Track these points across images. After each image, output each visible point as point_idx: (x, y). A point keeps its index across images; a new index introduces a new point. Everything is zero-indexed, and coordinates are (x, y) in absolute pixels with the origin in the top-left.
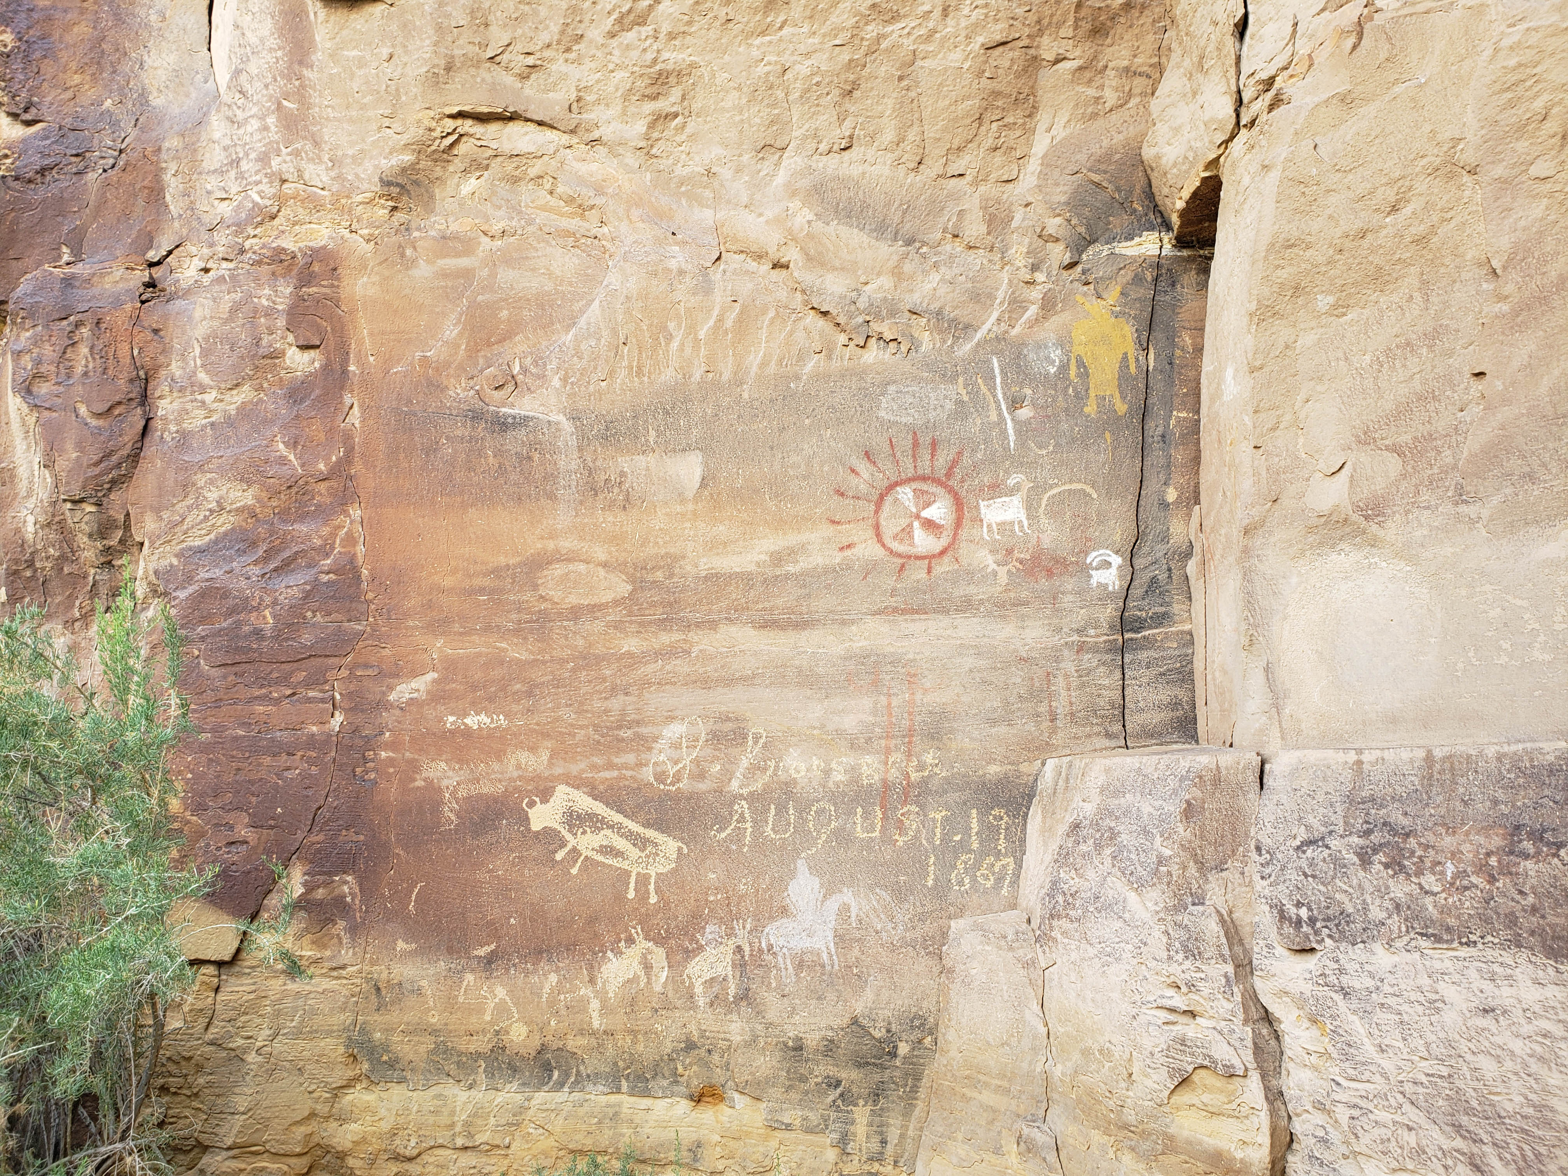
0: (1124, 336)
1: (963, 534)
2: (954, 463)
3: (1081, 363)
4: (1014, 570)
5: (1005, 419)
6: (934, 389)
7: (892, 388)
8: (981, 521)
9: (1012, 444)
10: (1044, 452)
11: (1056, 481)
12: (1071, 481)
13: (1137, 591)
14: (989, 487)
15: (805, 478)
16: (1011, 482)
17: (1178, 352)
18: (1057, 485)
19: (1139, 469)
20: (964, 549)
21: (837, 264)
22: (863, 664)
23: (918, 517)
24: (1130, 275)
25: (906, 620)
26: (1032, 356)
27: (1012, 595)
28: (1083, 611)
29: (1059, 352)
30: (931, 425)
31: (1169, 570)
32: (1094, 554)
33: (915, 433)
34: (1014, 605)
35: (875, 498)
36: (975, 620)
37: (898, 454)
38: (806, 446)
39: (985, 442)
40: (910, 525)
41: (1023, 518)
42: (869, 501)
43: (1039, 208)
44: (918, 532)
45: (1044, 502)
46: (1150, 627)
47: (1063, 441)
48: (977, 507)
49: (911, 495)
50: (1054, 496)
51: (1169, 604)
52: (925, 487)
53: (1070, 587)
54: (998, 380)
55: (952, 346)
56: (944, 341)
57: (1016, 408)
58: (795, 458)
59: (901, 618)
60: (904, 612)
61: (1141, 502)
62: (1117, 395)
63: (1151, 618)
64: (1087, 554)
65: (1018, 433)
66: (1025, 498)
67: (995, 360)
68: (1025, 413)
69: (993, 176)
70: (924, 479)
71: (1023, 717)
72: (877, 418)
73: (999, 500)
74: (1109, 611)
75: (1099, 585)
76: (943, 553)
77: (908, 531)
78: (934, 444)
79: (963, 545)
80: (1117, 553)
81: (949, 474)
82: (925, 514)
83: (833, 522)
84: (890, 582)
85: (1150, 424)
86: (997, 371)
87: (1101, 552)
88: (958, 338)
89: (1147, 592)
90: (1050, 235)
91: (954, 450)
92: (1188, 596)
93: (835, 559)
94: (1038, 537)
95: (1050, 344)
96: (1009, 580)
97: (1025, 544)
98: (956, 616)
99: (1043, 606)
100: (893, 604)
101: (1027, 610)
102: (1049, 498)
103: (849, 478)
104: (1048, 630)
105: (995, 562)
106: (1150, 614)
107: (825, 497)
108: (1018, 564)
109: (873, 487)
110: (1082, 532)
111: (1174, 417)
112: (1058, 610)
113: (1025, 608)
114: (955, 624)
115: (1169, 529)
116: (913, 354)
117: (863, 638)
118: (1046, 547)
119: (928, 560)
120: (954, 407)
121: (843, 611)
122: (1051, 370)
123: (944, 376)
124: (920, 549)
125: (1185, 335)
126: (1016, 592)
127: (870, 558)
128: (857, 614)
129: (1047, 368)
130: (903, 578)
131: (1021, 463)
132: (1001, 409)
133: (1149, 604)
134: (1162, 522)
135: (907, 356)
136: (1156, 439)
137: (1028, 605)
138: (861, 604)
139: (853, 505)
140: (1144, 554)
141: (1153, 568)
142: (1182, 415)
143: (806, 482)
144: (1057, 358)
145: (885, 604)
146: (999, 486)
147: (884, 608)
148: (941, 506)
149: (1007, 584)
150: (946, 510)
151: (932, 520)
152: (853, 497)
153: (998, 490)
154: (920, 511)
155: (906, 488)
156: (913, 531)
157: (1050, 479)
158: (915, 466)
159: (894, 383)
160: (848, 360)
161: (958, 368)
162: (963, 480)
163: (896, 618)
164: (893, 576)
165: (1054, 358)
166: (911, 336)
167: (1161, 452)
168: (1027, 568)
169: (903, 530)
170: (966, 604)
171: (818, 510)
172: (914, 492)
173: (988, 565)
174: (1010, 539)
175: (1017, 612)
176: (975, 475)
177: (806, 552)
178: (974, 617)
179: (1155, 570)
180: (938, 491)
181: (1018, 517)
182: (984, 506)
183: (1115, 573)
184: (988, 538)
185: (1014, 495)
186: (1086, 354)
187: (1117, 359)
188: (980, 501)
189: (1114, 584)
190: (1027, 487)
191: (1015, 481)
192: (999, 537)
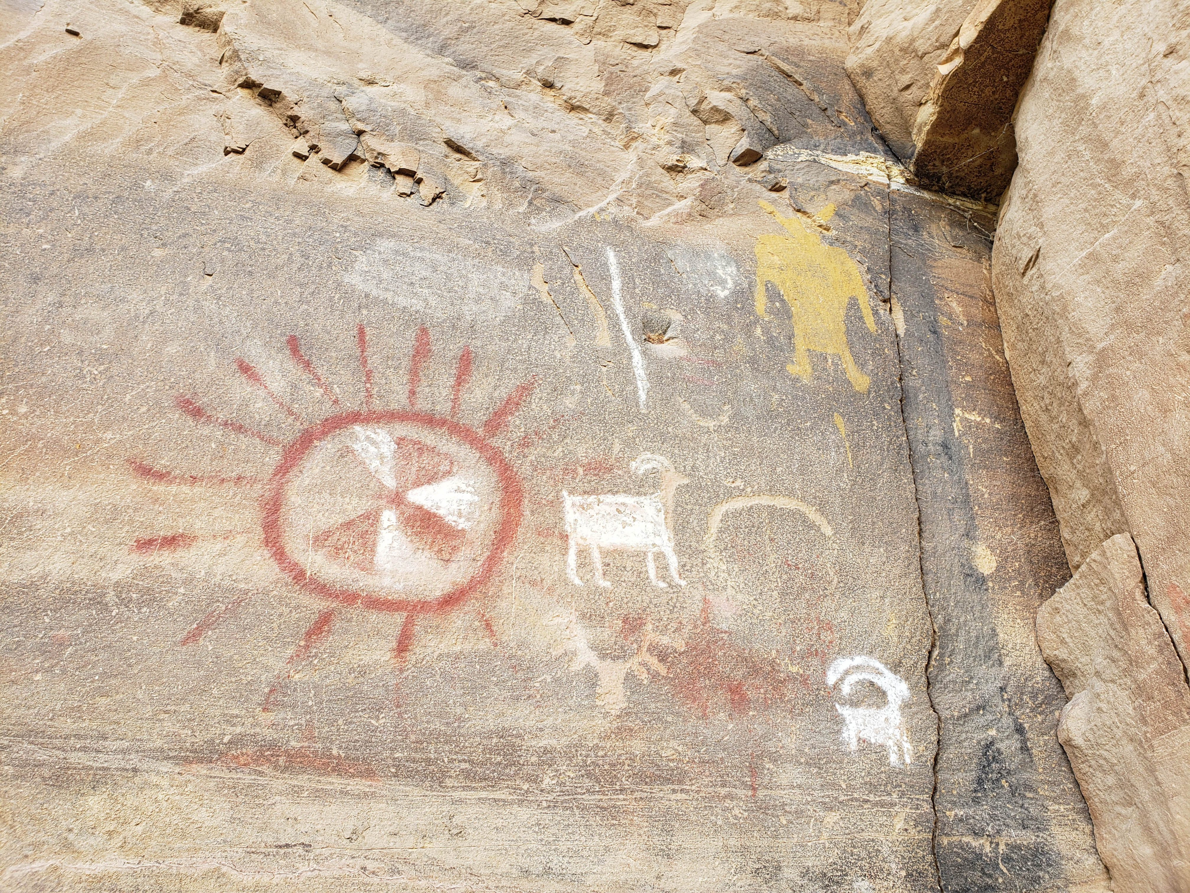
1: (514, 561)
2: (509, 406)
3: (774, 295)
4: (644, 677)
5: (627, 349)
8: (564, 537)
9: (642, 396)
10: (711, 424)
11: (739, 483)
12: (772, 491)
13: (956, 779)
14: (588, 468)
16: (639, 466)
18: (742, 492)
19: (910, 496)
20: (511, 602)
23: (397, 500)
24: (847, 195)
28: (832, 818)
29: (732, 270)
31: (1020, 730)
32: (843, 664)
33: (424, 331)
34: (642, 778)
35: (289, 437)
37: (374, 361)
39: (584, 380)
40: (372, 517)
41: (668, 548)
42: (270, 442)
43: (696, 76)
44: (391, 539)
45: (715, 523)
47: (750, 412)
48: (556, 504)
49: (388, 448)
50: (737, 514)
52: (428, 437)
53: (790, 744)
54: (616, 285)
55: (527, 215)
56: (512, 205)
57: (652, 339)
60: (295, 762)
63: (1007, 859)
64: (825, 662)
65: (655, 378)
66: (671, 503)
67: (611, 254)
68: (671, 349)
70: (429, 421)
73: (609, 498)
74: (899, 824)
75: (865, 746)
76: (451, 600)
77: (361, 530)
78: (466, 361)
79: (511, 588)
80: (896, 667)
81: (495, 424)
82: (420, 497)
83: (146, 472)
84: (273, 662)
86: (614, 270)
87: (859, 660)
88: (540, 208)
89: (980, 782)
91: (512, 381)
92: (1081, 806)
93: (112, 569)
94: (705, 600)
95: (716, 255)
96: (629, 701)
97: (671, 612)
98: (463, 794)
99: (723, 791)
100: (266, 731)
101: (680, 796)
102: (726, 515)
103: (228, 382)
104: (741, 870)
105: (593, 647)
106: (1002, 848)
107: (144, 409)
108: (653, 661)
109: (290, 412)
110: (809, 605)
111: (958, 419)
112: (764, 808)
113: (674, 791)
114: (457, 820)
115: (994, 634)
116: (445, 206)
117: (117, 841)
118: (724, 626)
119: (405, 614)
120: (520, 307)
121: (78, 737)
122: (719, 292)
123: (504, 253)
124: (387, 582)
125: (950, 299)
126: (649, 739)
127: (227, 583)
128: (124, 752)
129: (712, 288)
130: (316, 656)
131: (662, 434)
132: (620, 330)
133: (993, 817)
134: (977, 614)
135: (430, 204)
136: (931, 447)
137: (680, 782)
138: (154, 718)
139: (221, 444)
140: (954, 682)
141: (982, 721)
142: (973, 418)
143: (102, 368)
144: (729, 278)
145: (239, 729)
146: (610, 470)
147: (230, 742)
148: (463, 487)
149: (626, 713)
150: (476, 498)
151: (435, 515)
152: (226, 424)
153: (607, 476)
154: (406, 489)
155: (377, 430)
156: (375, 532)
157: (726, 476)
158: (413, 393)
159: (393, 236)
160: (299, 178)
161: (536, 248)
162: (525, 443)
163: (262, 780)
164: (285, 644)
165: (724, 277)
166: (446, 179)
167: (946, 475)
168: (677, 676)
169: (348, 525)
170: (499, 759)
171: (109, 435)
172: (398, 444)
173: (574, 653)
174: (635, 592)
175: (650, 800)
176: (555, 437)
177: (20, 533)
178: (520, 803)
179: (987, 727)
180: (462, 454)
181: (654, 545)
182: (573, 505)
183: (898, 722)
184: (577, 581)
185: (645, 495)
186: (783, 283)
187: (839, 302)
188: (565, 493)
189: (900, 748)
190: (675, 485)
191: (649, 466)
192: (607, 584)
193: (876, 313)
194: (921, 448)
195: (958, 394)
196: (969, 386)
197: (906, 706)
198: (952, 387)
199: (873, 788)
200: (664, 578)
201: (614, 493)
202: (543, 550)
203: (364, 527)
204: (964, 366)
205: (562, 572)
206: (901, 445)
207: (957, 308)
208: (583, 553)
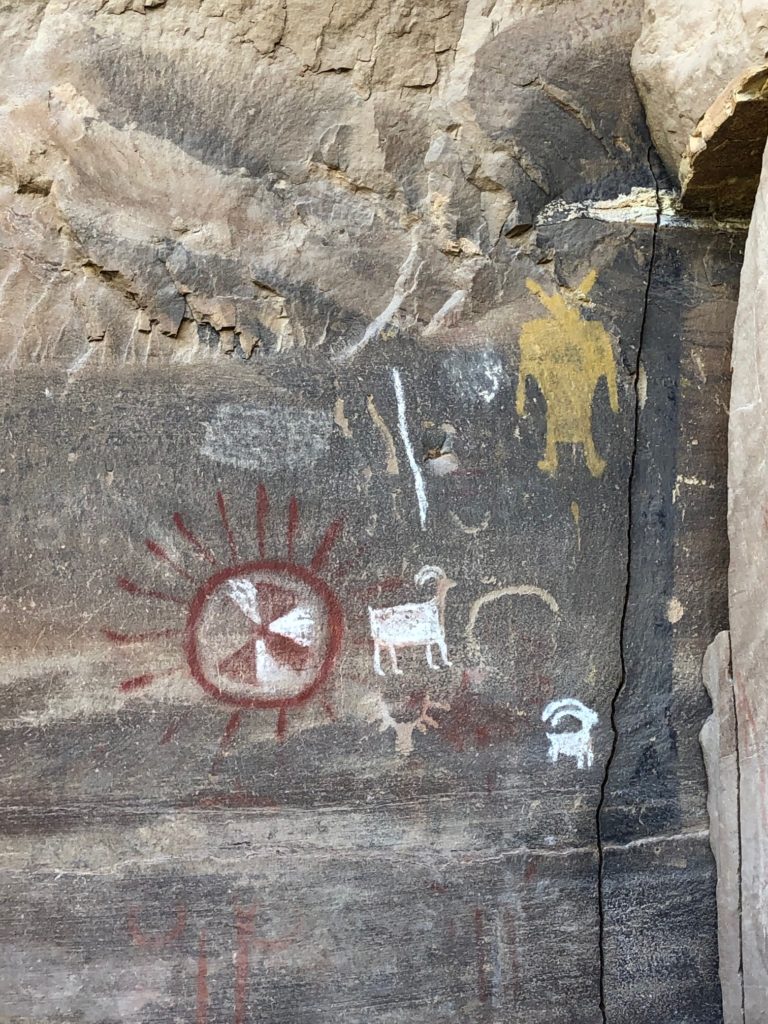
0: (600, 350)
1: (340, 664)
2: (327, 542)
3: (533, 389)
4: (424, 730)
5: (411, 474)
6: (296, 415)
7: (224, 410)
8: (371, 642)
9: (423, 515)
10: (474, 531)
11: (493, 580)
12: (517, 582)
13: (621, 772)
14: (385, 585)
15: (64, 556)
16: (421, 578)
17: (685, 382)
18: (494, 586)
19: (623, 567)
20: (341, 691)
21: (135, 193)
22: (157, 897)
23: (263, 631)
24: (611, 254)
25: (237, 817)
26: (456, 372)
27: (421, 773)
28: (535, 804)
29: (498, 368)
30: (288, 475)
31: (673, 735)
32: (554, 706)
33: (262, 488)
34: (422, 791)
35: (190, 596)
36: (357, 817)
37: (233, 522)
38: (68, 500)
39: (380, 509)
40: (250, 647)
41: (440, 640)
42: (179, 602)
43: (471, 134)
44: (264, 660)
45: (474, 615)
46: (644, 835)
47: (505, 515)
48: (365, 619)
49: (252, 593)
50: (490, 605)
51: (673, 794)
52: (277, 581)
53: (515, 761)
54: (402, 408)
55: (325, 347)
56: (314, 339)
57: (429, 457)
58: (47, 521)
59: (228, 813)
60: (234, 802)
61: (629, 622)
62: (590, 444)
63: (645, 816)
64: (542, 705)
65: (432, 495)
66: (443, 604)
67: (396, 375)
68: (445, 463)
69: (397, 77)
70: (275, 566)
71: (434, 992)
72: (197, 457)
73: (400, 608)
74: (577, 803)
75: (562, 757)
76: (306, 695)
77: (246, 656)
78: (294, 510)
79: (340, 683)
80: (590, 704)
81: (319, 560)
82: (277, 627)
83: (114, 637)
84: (213, 747)
85: (642, 494)
86: (399, 393)
87: (565, 702)
88: (337, 334)
89: (637, 772)
90: (488, 179)
91: (328, 519)
92: (703, 780)
93: (114, 704)
94: (464, 674)
95: (485, 355)
96: (415, 746)
97: (442, 686)
98: (324, 810)
99: (471, 794)
100: (216, 787)
101: (445, 799)
102: (482, 608)
103: (144, 561)
104: (478, 836)
105: (393, 715)
106: (643, 810)
107: (100, 592)
108: (430, 720)
109: (188, 577)
110: (535, 667)
111: (678, 485)
112: (494, 801)
113: (442, 797)
114: (322, 824)
115: (671, 667)
116: (262, 354)
117: (159, 848)
118: (476, 690)
119: (279, 709)
120: (328, 448)
121: (125, 799)
122: (486, 397)
123: (313, 394)
124: (266, 689)
125: (696, 355)
126: (427, 768)
127: (177, 703)
128: (149, 804)
129: (480, 394)
130: (234, 740)
131: (437, 547)
132: (405, 455)
133: (641, 793)
134: (660, 655)
135: (250, 357)
136: (650, 518)
137: (446, 791)
138: (159, 786)
139: (151, 608)
140: (633, 707)
141: (647, 732)
142: (691, 482)
143: (66, 564)
144: (495, 378)
145: (202, 787)
146: (400, 585)
147: (200, 794)
148: (303, 615)
149: (412, 755)
150: (312, 622)
151: (288, 639)
152: (151, 594)
153: (399, 590)
154: (267, 625)
155: (244, 580)
156: (255, 657)
157: (484, 576)
158: (261, 545)
159: (227, 401)
160: (149, 356)
161: (336, 383)
162: (341, 572)
163: (220, 812)
164: (217, 737)
165: (491, 378)
166: (259, 324)
167: (658, 541)
168: (444, 728)
169: (237, 654)
170: (342, 788)
171: (85, 615)
172: (257, 588)
173: (381, 721)
174: (418, 676)
175: (428, 802)
176: (361, 563)
177: (60, 689)
178: (355, 812)
179: (651, 736)
180: (299, 589)
181: (431, 639)
182: (376, 617)
183: (587, 740)
184: (381, 673)
185: (425, 601)
186: (542, 374)
187: (589, 386)
188: (370, 609)
189: (585, 756)
190: (447, 589)
191: (428, 577)
192: (400, 672)
193: (621, 389)
194: (641, 520)
195: (682, 460)
196: (695, 450)
197: (594, 729)
198: (679, 454)
199: (563, 783)
200: (437, 663)
201: (404, 603)
202: (358, 654)
203: (247, 654)
204: (694, 430)
205: (371, 668)
206: (623, 522)
207: (700, 364)
208: (384, 652)
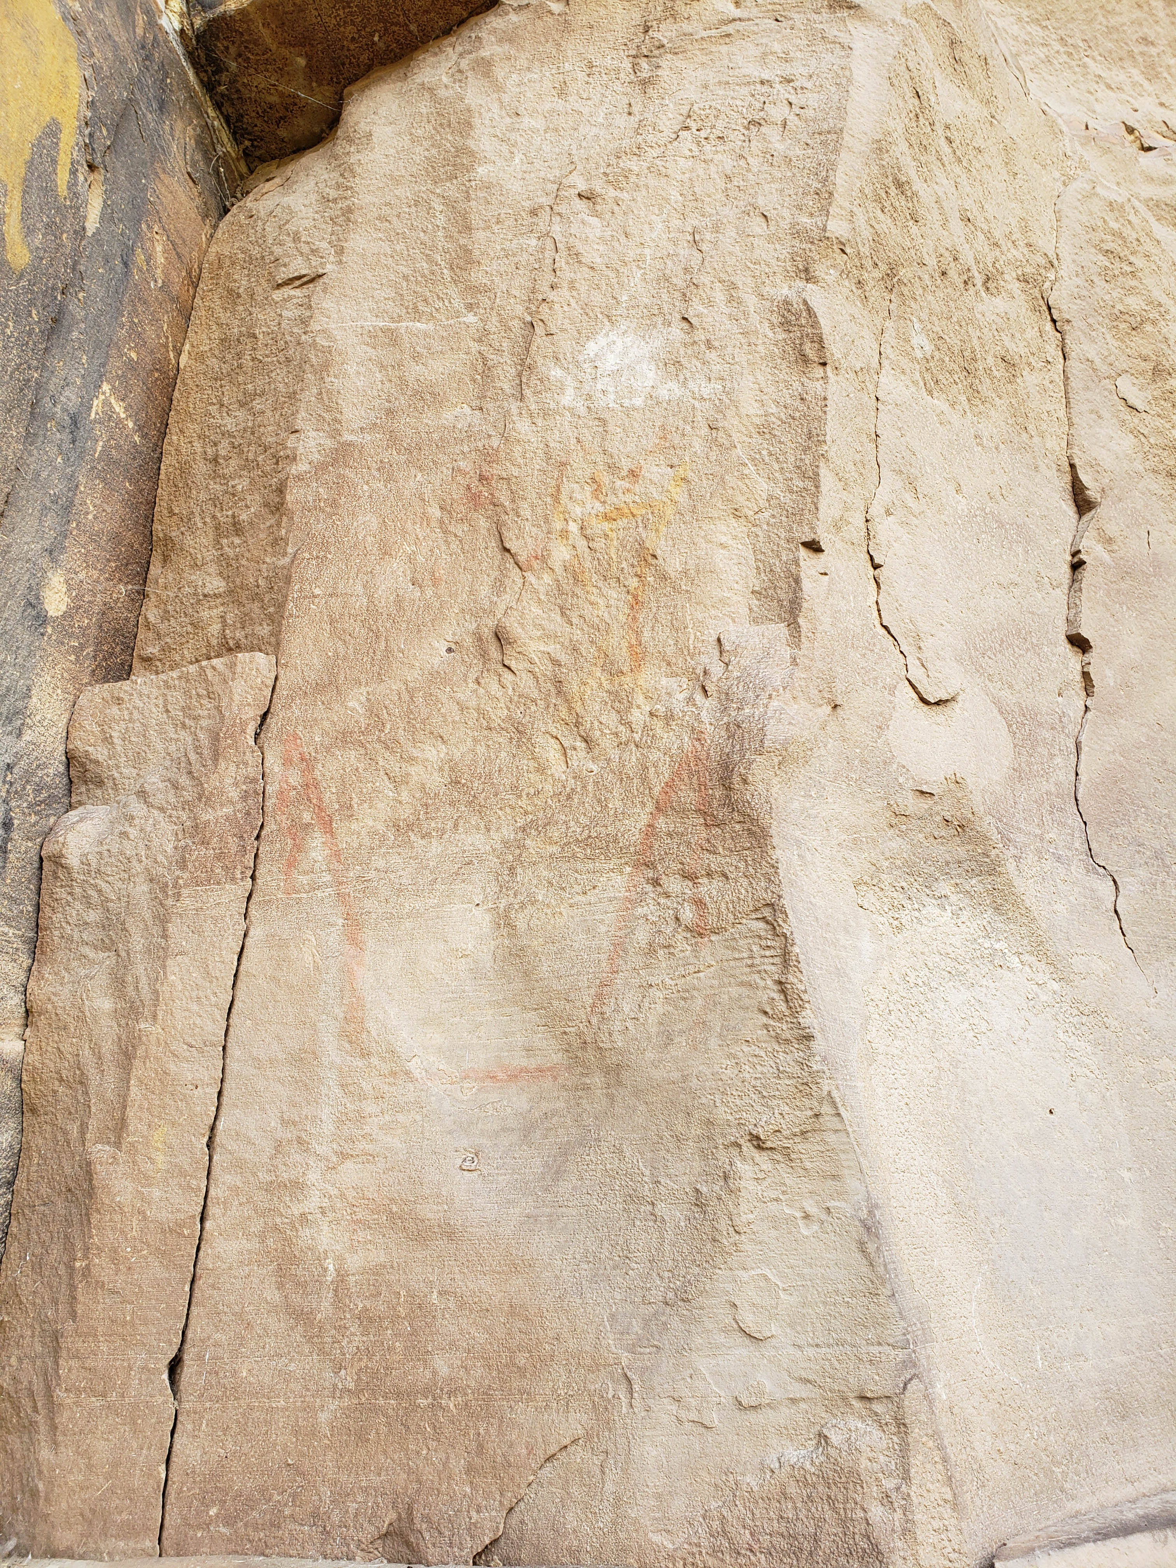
0: (66, 83)
31: (8, 824)
62: (16, 203)
85: (58, 365)
111: (102, 397)
115: (28, 694)
125: (158, 237)
134: (20, 660)
136: (58, 409)
142: (117, 409)
167: (59, 460)
193: (74, 172)
194: (47, 402)
195: (115, 365)
196: (131, 366)
198: (113, 352)
204: (137, 336)
206: (29, 380)
207: (159, 255)
